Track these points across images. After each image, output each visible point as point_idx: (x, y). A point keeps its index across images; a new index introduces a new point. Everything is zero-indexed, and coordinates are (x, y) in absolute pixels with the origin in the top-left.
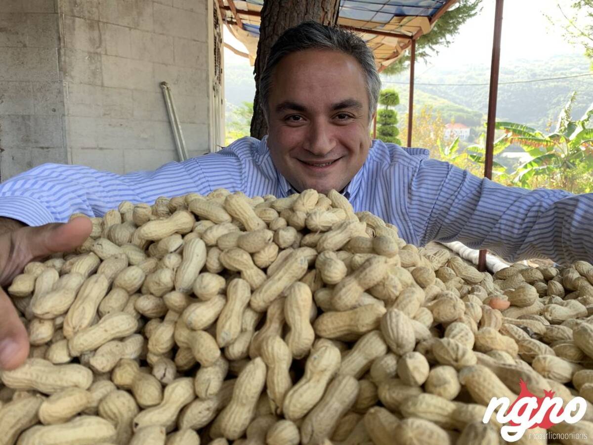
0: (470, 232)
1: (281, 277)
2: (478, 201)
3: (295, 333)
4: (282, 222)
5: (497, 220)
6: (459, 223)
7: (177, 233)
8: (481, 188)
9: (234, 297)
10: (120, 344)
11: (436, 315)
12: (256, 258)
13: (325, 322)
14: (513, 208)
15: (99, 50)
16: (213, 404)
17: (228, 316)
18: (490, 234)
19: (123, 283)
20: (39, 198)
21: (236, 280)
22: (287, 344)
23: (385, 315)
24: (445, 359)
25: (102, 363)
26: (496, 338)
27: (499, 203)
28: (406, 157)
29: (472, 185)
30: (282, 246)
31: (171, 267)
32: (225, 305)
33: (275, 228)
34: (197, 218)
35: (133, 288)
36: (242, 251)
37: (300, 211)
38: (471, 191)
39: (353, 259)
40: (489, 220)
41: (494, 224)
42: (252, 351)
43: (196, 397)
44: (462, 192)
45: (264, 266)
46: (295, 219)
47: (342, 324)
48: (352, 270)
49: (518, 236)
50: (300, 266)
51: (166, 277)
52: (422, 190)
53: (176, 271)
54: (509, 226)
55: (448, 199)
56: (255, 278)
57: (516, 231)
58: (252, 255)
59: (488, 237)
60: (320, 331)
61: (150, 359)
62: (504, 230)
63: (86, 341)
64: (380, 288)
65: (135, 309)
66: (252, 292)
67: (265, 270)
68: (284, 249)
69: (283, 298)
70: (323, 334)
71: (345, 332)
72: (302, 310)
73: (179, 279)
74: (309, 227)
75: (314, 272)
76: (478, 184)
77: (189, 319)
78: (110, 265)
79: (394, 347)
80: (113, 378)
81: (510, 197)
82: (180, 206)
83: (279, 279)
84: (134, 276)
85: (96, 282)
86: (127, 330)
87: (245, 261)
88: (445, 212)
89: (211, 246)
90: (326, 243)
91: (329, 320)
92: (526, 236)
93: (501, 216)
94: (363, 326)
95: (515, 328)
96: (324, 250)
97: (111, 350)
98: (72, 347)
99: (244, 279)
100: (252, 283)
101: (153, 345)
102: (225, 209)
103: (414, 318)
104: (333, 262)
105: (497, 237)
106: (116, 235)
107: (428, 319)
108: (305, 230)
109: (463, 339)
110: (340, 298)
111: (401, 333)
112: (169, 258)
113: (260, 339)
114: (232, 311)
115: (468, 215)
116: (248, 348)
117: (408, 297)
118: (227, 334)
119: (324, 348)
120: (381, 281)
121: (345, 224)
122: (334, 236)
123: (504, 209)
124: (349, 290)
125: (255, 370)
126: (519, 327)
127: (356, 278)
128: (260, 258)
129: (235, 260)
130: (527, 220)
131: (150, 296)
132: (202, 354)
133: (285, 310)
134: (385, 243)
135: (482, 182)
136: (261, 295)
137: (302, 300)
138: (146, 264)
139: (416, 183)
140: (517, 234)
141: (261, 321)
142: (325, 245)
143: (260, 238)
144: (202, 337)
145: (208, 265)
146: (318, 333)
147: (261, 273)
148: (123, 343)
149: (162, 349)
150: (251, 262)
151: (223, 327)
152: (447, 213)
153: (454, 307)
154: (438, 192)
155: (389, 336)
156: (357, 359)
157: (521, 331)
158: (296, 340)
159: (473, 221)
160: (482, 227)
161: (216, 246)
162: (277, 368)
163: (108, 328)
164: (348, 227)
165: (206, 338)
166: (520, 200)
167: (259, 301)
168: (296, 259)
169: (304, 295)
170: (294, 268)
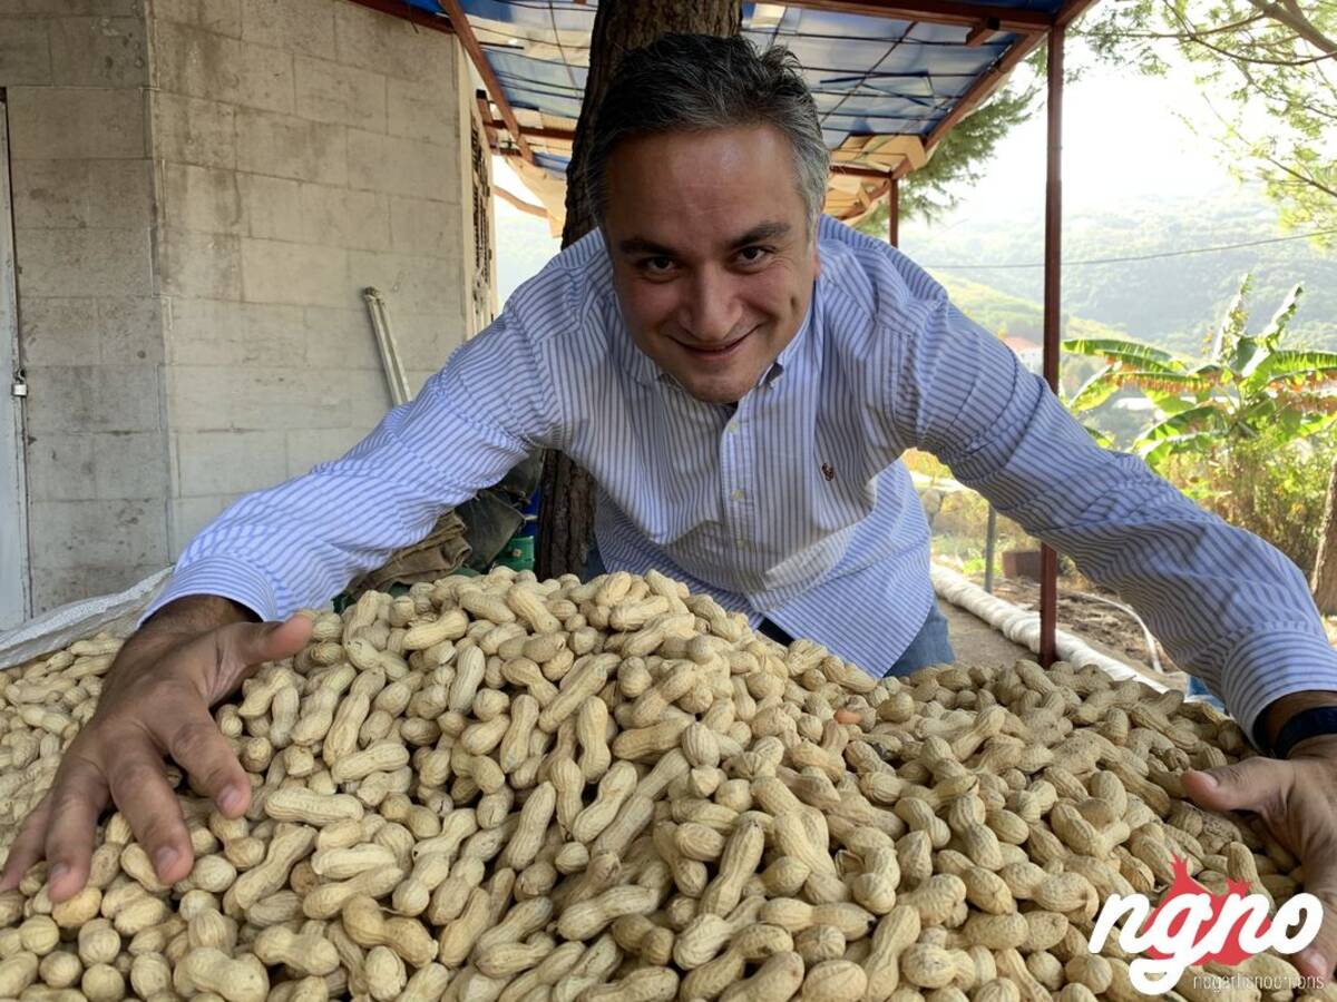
1: (575, 692)
3: (588, 755)
4: (580, 620)
7: (447, 639)
9: (519, 716)
10: (387, 776)
11: (754, 730)
12: (545, 670)
13: (624, 742)
15: (235, 229)
16: (498, 836)
17: (512, 739)
19: (384, 704)
21: (522, 696)
22: (580, 767)
23: (687, 729)
24: (743, 773)
25: (371, 796)
26: (811, 753)
30: (579, 653)
31: (444, 683)
32: (509, 726)
33: (571, 628)
34: (472, 617)
35: (397, 710)
36: (528, 661)
37: (603, 605)
39: (661, 666)
42: (541, 776)
43: (480, 829)
45: (555, 678)
46: (596, 617)
47: (643, 742)
48: (659, 679)
50: (598, 677)
51: (438, 695)
53: (450, 688)
56: (544, 693)
58: (541, 665)
60: (617, 752)
61: (422, 793)
63: (350, 769)
64: (687, 700)
65: (401, 735)
66: (541, 710)
67: (557, 683)
68: (582, 656)
69: (575, 715)
70: (621, 755)
71: (645, 752)
72: (596, 729)
73: (454, 697)
74: (614, 626)
75: (613, 684)
77: (468, 742)
78: (369, 680)
80: (383, 811)
82: (447, 599)
83: (572, 694)
84: (398, 695)
85: (356, 700)
86: (398, 762)
87: (533, 675)
89: (491, 655)
90: (632, 646)
91: (630, 738)
94: (664, 744)
96: (629, 655)
97: (378, 783)
98: (336, 776)
99: (531, 695)
100: (541, 699)
101: (425, 779)
102: (506, 603)
103: (724, 734)
104: (633, 673)
107: (744, 735)
108: (609, 630)
109: (771, 756)
110: (640, 713)
111: (701, 748)
112: (441, 672)
113: (550, 762)
114: (517, 732)
116: (537, 775)
117: (719, 710)
118: (512, 758)
120: (688, 692)
121: (660, 620)
122: (642, 638)
124: (651, 703)
125: (544, 795)
126: (871, 745)
127: (659, 688)
128: (550, 669)
129: (520, 672)
131: (417, 720)
132: (485, 780)
133: (578, 729)
136: (551, 713)
137: (597, 716)
138: (409, 680)
141: (551, 746)
142: (630, 650)
143: (550, 644)
144: (483, 762)
145: (488, 679)
146: (615, 754)
147: (552, 686)
148: (391, 776)
149: (436, 780)
150: (540, 674)
151: (508, 750)
155: (690, 753)
156: (656, 781)
157: (870, 748)
158: (591, 762)
161: (497, 654)
162: (567, 793)
164: (661, 625)
165: (489, 763)
167: (549, 721)
168: (593, 669)
169: (598, 711)
170: (589, 679)
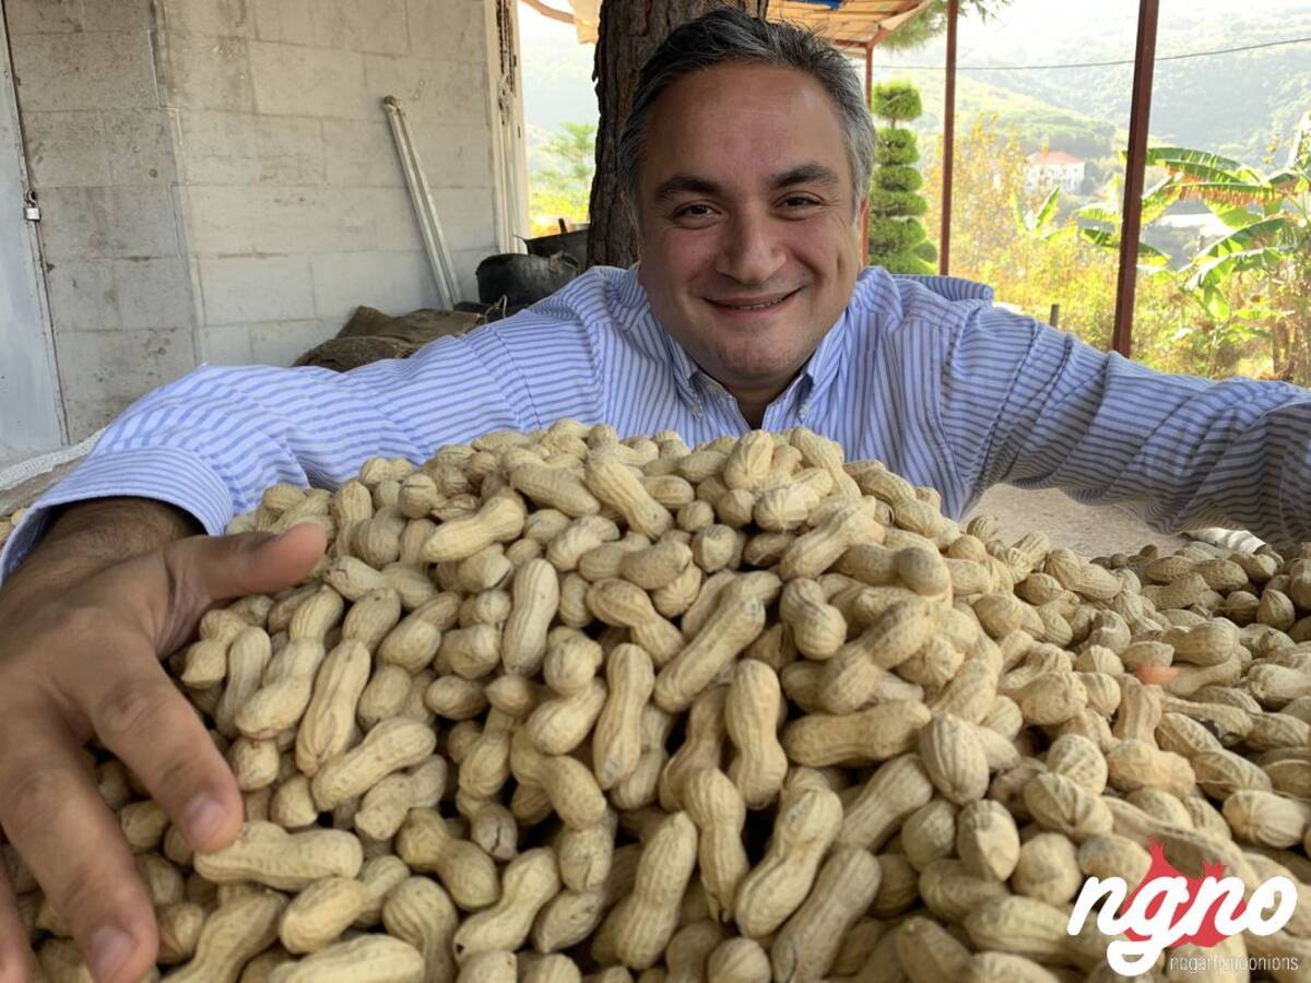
0: (1080, 470)
1: (714, 642)
2: (1099, 405)
3: (748, 763)
4: (703, 514)
5: (1139, 447)
6: (1058, 452)
7: (496, 542)
8: (1104, 376)
9: (623, 686)
10: (406, 780)
11: (1028, 712)
12: (658, 600)
13: (807, 737)
14: (1174, 421)
15: (241, 31)
16: (594, 900)
17: (615, 729)
18: (1123, 475)
19: (399, 656)
20: (196, 450)
21: (624, 647)
22: (734, 780)
23: (930, 725)
24: (1050, 820)
25: (379, 824)
26: (1150, 764)
27: (1144, 411)
28: (937, 305)
29: (1085, 369)
30: (710, 570)
31: (492, 621)
32: (606, 701)
33: (691, 526)
34: (532, 505)
35: (419, 664)
36: (632, 587)
37: (739, 487)
38: (1083, 382)
39: (859, 601)
40: (1124, 447)
41: (1133, 455)
42: (667, 797)
43: (563, 887)
44: (1061, 385)
45: (674, 614)
46: (731, 508)
47: (841, 741)
48: (860, 627)
49: (1182, 482)
50: (749, 618)
51: (485, 643)
52: (975, 380)
53: (504, 630)
54: (1163, 459)
55: (1031, 399)
56: (659, 641)
57: (1178, 471)
58: (650, 593)
59: (1117, 482)
60: (797, 754)
61: (463, 806)
62: (1154, 468)
63: (344, 781)
64: (917, 664)
65: (426, 705)
66: (657, 670)
67: (676, 621)
68: (713, 574)
69: (721, 690)
70: (803, 759)
71: (847, 757)
72: (762, 717)
73: (511, 649)
74: (760, 524)
75: (778, 628)
76: (1098, 367)
77: (541, 737)
78: (368, 616)
79: (947, 789)
80: (400, 849)
81: (1169, 398)
82: (491, 472)
83: (710, 647)
84: (420, 636)
85: (349, 658)
86: (419, 754)
87: (639, 610)
88: (1025, 428)
89: (568, 572)
90: (798, 563)
91: (814, 732)
92: (1200, 483)
93: (1146, 439)
94: (884, 747)
95: (1190, 723)
96: (795, 576)
97: (391, 795)
98: (320, 794)
99: (637, 643)
100: (655, 651)
101: (469, 781)
102: (585, 485)
103: (984, 723)
104: (819, 615)
105: (1136, 482)
106: (370, 546)
107: (1012, 720)
108: (751, 529)
109: (1085, 774)
110: (836, 691)
111: (961, 765)
112: (487, 603)
113: (680, 771)
114: (622, 715)
115: (1075, 435)
116: (657, 788)
117: (972, 681)
118: (616, 766)
119: (809, 795)
120: (919, 652)
121: (836, 519)
122: (815, 546)
123: (1153, 424)
124: (855, 674)
125: (676, 838)
126: (1198, 721)
127: (867, 647)
128: (666, 598)
129: (618, 606)
130: (1203, 448)
131: (454, 680)
132: (571, 808)
133: (727, 713)
134: (923, 565)
135: (1107, 362)
136: (677, 681)
137: (761, 699)
138: (437, 608)
139: (960, 363)
140: (1181, 478)
141: (677, 734)
142: (797, 568)
143: (667, 563)
144: (567, 772)
145: (563, 613)
146: (793, 757)
147: (670, 628)
148: (411, 779)
149: (487, 788)
150: (651, 609)
151: (607, 750)
152: (1029, 430)
153: (1065, 696)
154: (1010, 384)
155: (938, 771)
156: (874, 813)
157: (1201, 729)
158: (752, 774)
159: (1086, 448)
160: (1106, 460)
161: (576, 570)
162: (718, 832)
163: (381, 753)
164: (843, 525)
165: (576, 770)
166: (1190, 403)
167: (674, 692)
168: (742, 604)
169: (763, 688)
170: (738, 622)
